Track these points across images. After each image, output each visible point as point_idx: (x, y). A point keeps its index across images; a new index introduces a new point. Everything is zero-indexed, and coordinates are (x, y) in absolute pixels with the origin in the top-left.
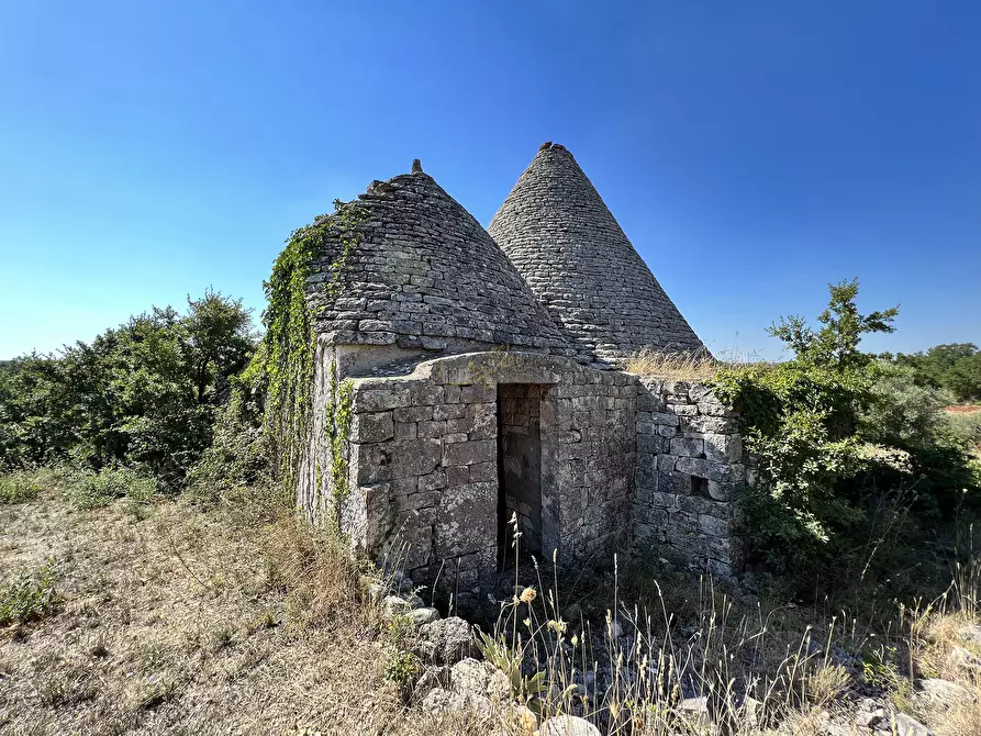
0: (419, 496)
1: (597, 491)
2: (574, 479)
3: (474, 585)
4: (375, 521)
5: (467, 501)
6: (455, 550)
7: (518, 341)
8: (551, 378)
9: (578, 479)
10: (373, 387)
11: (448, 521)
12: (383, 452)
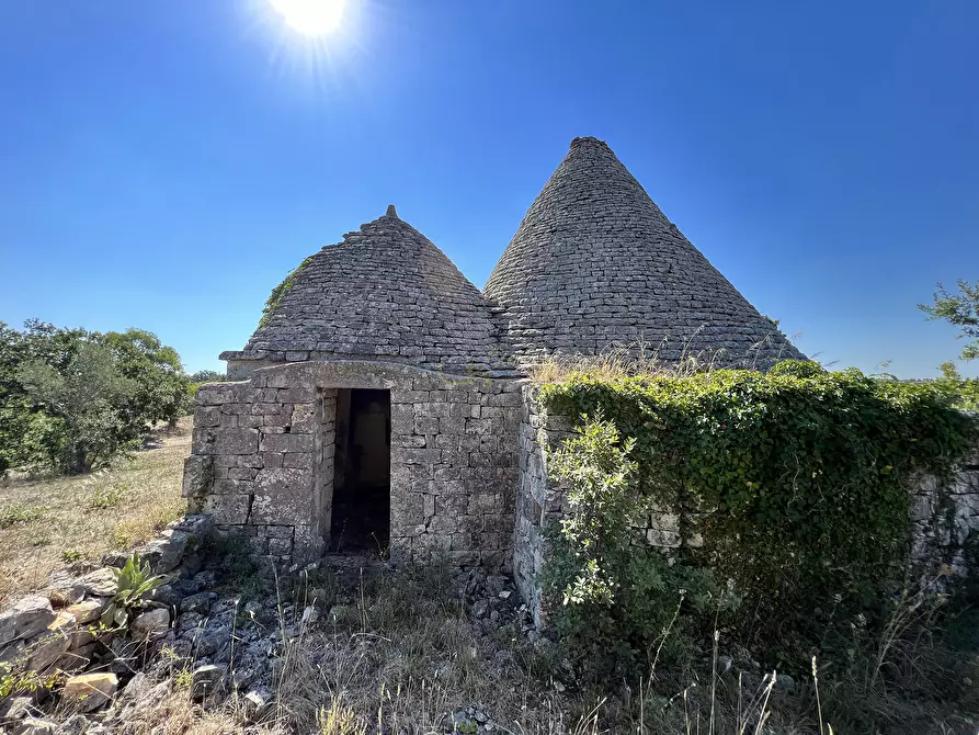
0: (238, 470)
1: (449, 502)
2: (414, 483)
3: (284, 552)
4: (189, 481)
5: (279, 482)
6: (268, 519)
7: (380, 350)
8: (382, 382)
9: (418, 484)
10: (206, 388)
11: (261, 495)
12: (210, 434)
